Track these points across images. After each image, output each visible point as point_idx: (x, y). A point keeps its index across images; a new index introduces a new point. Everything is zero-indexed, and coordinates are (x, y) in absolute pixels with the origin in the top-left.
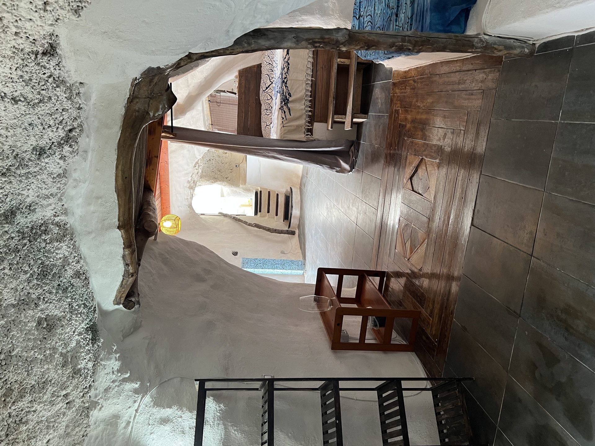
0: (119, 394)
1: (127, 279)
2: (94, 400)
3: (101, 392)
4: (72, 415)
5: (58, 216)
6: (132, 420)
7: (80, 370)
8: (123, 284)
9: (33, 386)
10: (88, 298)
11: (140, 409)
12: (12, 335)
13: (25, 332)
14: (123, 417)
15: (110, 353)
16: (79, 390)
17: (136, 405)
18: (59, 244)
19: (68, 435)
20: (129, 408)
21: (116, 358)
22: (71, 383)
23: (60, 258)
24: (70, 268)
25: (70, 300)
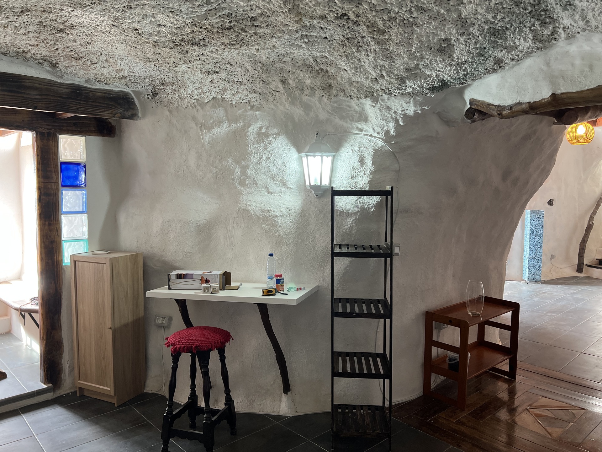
0: (385, 119)
1: (496, 110)
2: (379, 99)
3: (386, 103)
4: (366, 84)
5: (564, 31)
6: (363, 132)
7: (404, 82)
8: (491, 106)
9: (388, 50)
10: (475, 75)
11: (372, 139)
12: (431, 22)
13: (435, 32)
14: (366, 125)
15: (421, 105)
16: (387, 86)
17: (376, 135)
18: (530, 39)
19: (351, 84)
20: (373, 129)
21: (417, 110)
22: (392, 78)
23: (515, 43)
24: (504, 55)
25: (470, 61)
